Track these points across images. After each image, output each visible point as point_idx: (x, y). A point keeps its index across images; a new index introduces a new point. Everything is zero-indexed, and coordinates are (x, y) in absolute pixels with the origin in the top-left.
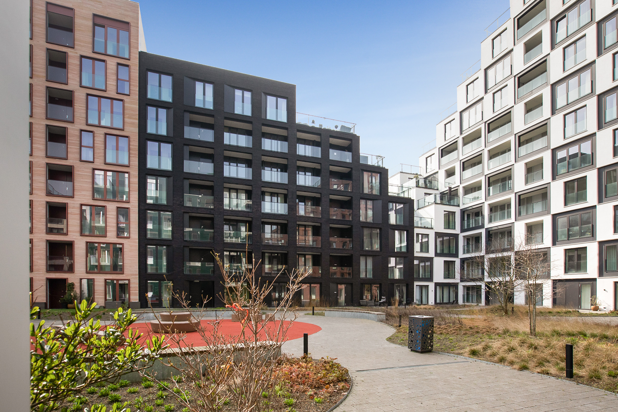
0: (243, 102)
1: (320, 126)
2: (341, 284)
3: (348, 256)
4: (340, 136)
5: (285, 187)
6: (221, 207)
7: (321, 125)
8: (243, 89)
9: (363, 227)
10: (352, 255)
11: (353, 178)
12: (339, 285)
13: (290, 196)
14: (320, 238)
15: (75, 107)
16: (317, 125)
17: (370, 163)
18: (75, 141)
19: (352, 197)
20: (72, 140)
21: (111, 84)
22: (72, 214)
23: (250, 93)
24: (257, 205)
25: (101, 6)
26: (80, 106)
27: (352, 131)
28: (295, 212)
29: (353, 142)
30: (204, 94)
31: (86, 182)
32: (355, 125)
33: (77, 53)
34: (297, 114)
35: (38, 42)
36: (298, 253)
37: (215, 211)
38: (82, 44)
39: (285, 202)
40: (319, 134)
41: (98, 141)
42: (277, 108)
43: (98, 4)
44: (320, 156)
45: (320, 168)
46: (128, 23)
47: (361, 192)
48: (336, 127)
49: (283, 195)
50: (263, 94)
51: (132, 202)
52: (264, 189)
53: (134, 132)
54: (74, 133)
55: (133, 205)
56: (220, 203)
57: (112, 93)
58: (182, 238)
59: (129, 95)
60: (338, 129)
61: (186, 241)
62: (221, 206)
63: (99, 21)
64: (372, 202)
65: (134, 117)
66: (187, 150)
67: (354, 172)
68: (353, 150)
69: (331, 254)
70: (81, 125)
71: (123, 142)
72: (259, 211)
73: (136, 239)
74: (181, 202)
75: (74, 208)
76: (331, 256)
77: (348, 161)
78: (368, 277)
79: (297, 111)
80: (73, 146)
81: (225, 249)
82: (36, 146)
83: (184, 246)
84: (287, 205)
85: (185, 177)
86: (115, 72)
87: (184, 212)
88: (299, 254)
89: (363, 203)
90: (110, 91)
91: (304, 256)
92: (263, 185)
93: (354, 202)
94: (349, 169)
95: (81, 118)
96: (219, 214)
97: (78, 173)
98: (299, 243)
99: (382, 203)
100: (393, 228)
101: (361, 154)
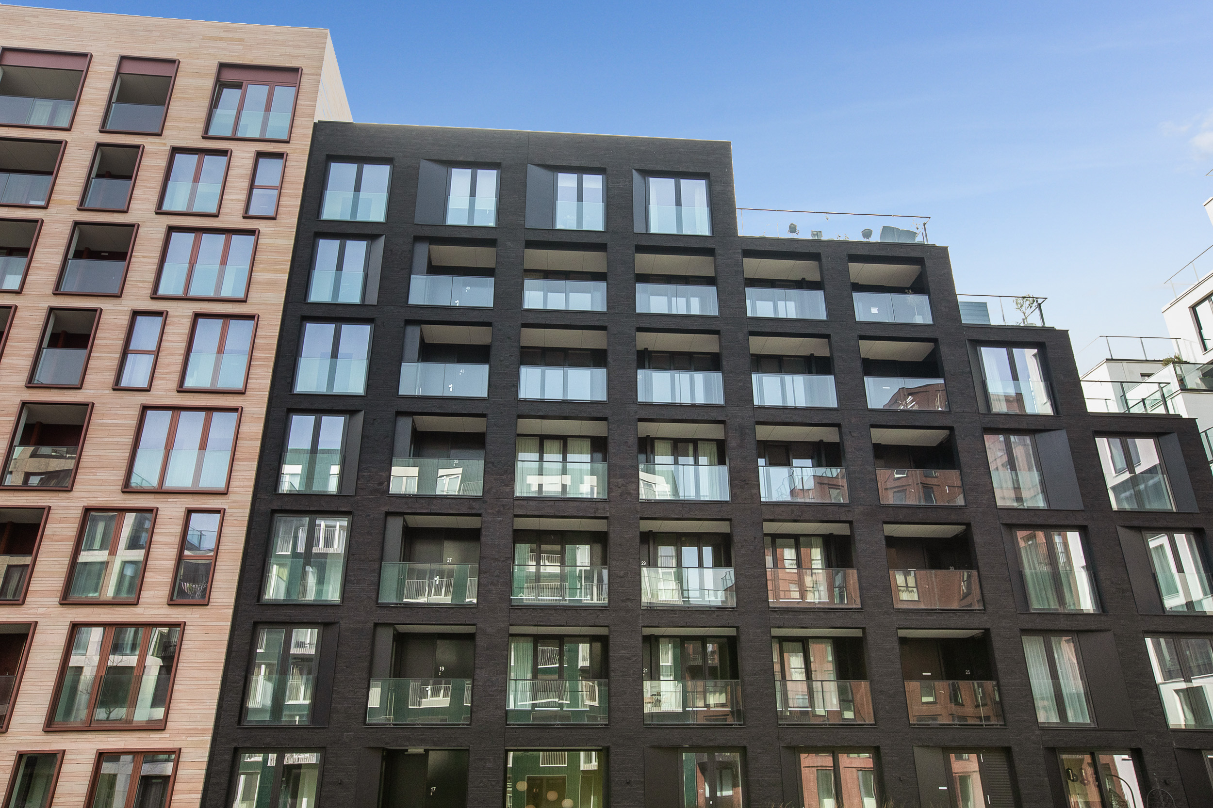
0: (580, 198)
1: (813, 235)
2: (961, 750)
3: (972, 638)
4: (883, 253)
5: (715, 415)
6: (507, 489)
7: (819, 233)
8: (581, 170)
9: (1012, 527)
10: (987, 631)
11: (946, 369)
12: (953, 757)
13: (732, 443)
14: (853, 574)
15: (133, 259)
16: (804, 234)
17: (995, 320)
18: (113, 339)
19: (951, 429)
20: (105, 339)
21: (232, 200)
22: (55, 538)
23: (599, 178)
24: (622, 476)
25: (241, 47)
26: (144, 257)
27: (919, 239)
28: (754, 491)
29: (928, 263)
30: (473, 193)
31: (118, 443)
32: (925, 220)
33: (165, 144)
34: (738, 214)
35: (83, 133)
36: (776, 632)
37: (485, 502)
38: (181, 125)
39: (722, 462)
40: (815, 256)
41: (174, 333)
42: (678, 203)
43: (236, 44)
44: (823, 316)
45: (827, 354)
46: (295, 70)
47: (982, 409)
48: (867, 233)
49: (714, 447)
50: (636, 176)
51: (236, 493)
52: (647, 429)
53: (273, 304)
54: (116, 321)
55: (235, 501)
56: (504, 477)
57: (232, 218)
58: (374, 596)
59: (274, 219)
60: (875, 238)
61: (386, 606)
62: (508, 486)
63: (229, 76)
64: (1028, 440)
65: (278, 267)
66: (413, 336)
67: (945, 350)
68: (932, 286)
69: (902, 633)
70: (137, 299)
71: (239, 332)
72: (630, 494)
73: (227, 607)
74: (381, 484)
75: (63, 519)
76: (903, 641)
77: (919, 320)
78: (1071, 719)
79: (738, 205)
80: (105, 352)
81: (514, 630)
82: (10, 361)
83: (376, 625)
84: (724, 470)
85: (400, 410)
86: (249, 172)
87: (388, 514)
88: (782, 640)
89: (994, 447)
90: (227, 214)
91: (803, 644)
92: (643, 414)
93: (963, 445)
94: (928, 346)
95: (141, 285)
96: (499, 512)
97: (100, 421)
98: (777, 597)
99: (1070, 439)
100: (1136, 523)
101: (960, 299)
